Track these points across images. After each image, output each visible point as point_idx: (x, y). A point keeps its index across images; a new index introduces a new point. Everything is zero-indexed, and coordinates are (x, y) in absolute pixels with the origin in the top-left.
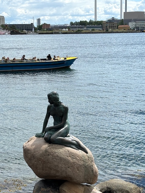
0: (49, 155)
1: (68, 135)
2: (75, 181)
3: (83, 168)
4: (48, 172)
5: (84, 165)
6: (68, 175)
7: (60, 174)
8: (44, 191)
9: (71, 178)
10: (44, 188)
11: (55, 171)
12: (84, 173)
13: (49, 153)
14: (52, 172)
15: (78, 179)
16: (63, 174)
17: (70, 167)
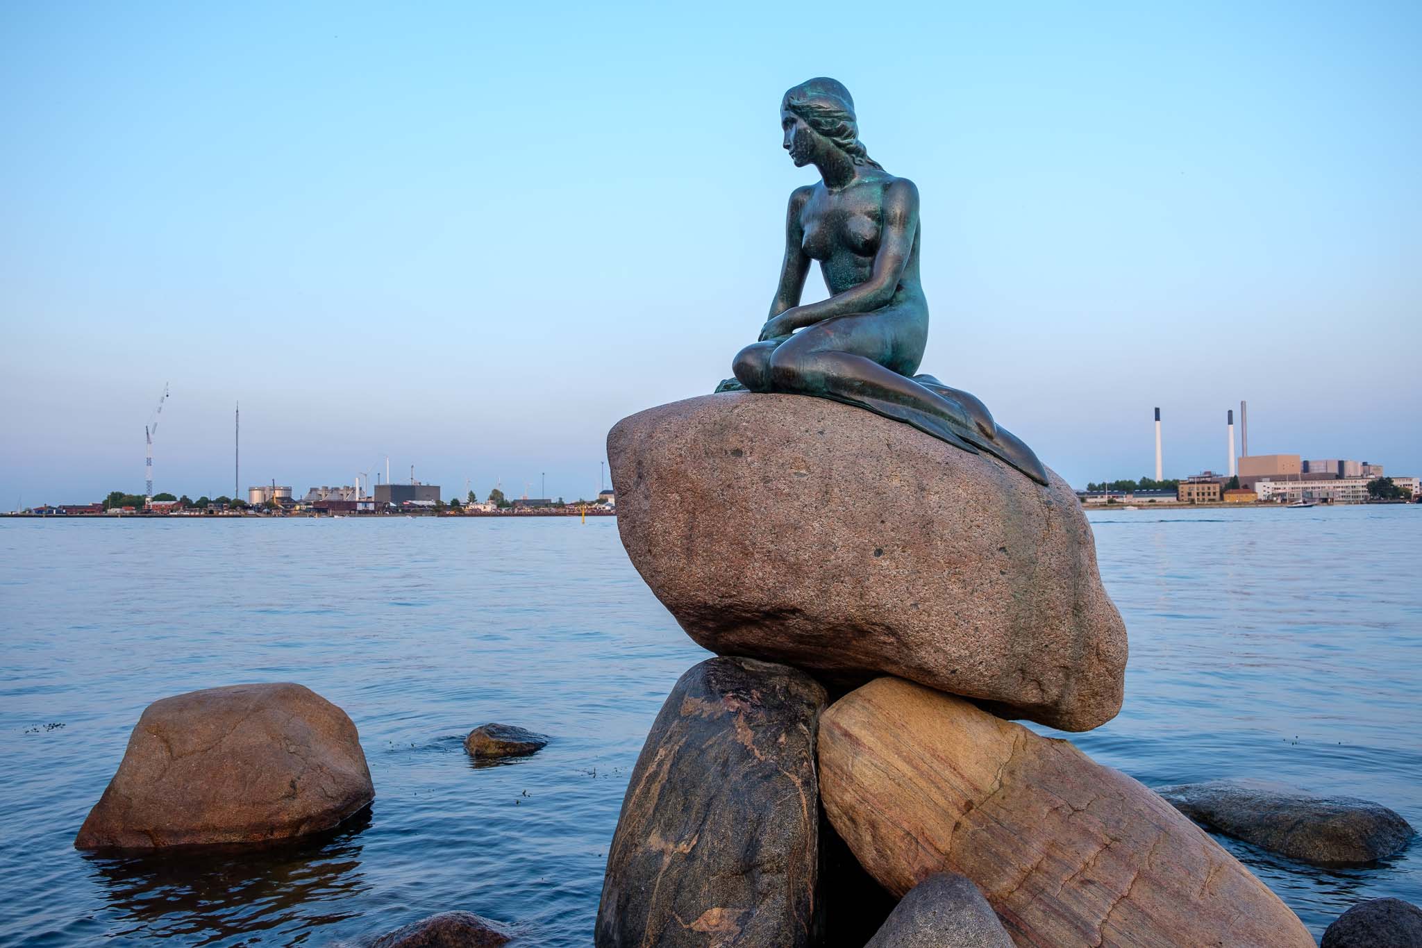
0: (738, 453)
3: (1003, 573)
4: (726, 570)
5: (1007, 548)
6: (873, 610)
7: (812, 594)
8: (697, 716)
9: (899, 639)
10: (698, 701)
11: (774, 568)
12: (1007, 610)
13: (742, 442)
14: (755, 576)
15: (951, 652)
16: (837, 598)
17: (896, 547)
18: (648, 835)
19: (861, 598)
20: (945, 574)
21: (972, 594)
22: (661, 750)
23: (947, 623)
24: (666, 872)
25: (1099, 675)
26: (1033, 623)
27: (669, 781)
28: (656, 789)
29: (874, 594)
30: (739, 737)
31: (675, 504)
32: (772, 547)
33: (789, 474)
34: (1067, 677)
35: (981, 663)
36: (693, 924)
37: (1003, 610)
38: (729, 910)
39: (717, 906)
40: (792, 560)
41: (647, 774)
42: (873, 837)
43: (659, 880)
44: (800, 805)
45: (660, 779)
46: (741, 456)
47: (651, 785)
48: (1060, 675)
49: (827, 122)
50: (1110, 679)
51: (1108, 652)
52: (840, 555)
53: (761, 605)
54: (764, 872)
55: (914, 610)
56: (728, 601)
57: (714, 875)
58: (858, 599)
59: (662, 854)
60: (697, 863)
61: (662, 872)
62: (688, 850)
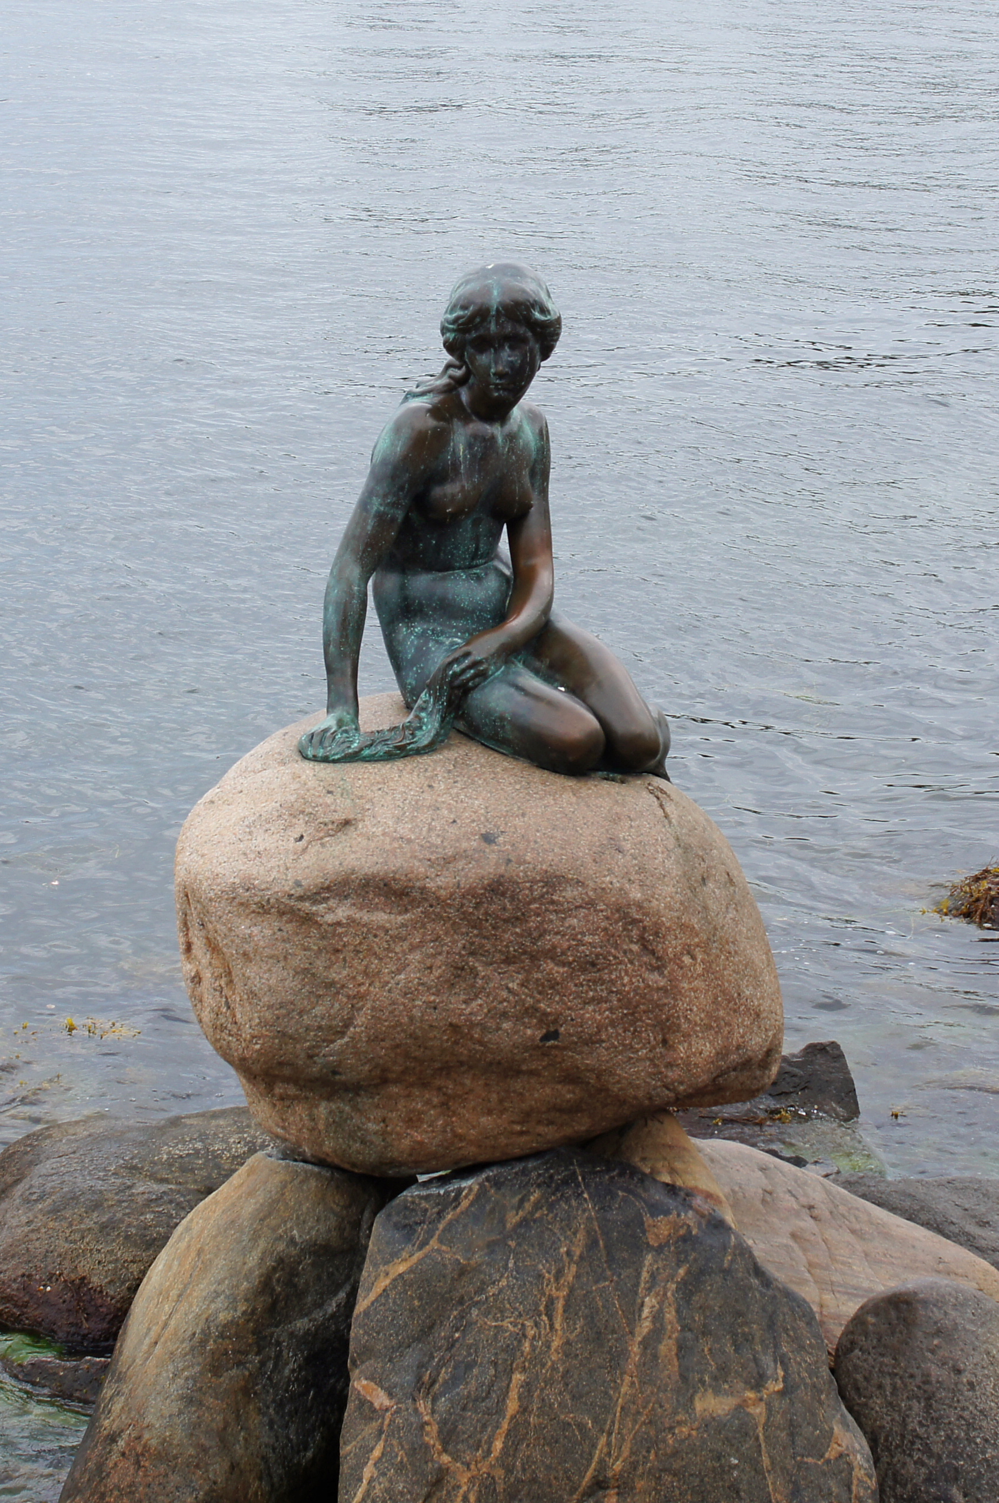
8: (685, 1235)
22: (647, 1299)
24: (766, 1423)
27: (685, 1328)
41: (640, 1339)
43: (761, 1437)
45: (668, 1333)
47: (655, 1348)
59: (740, 1407)
60: (801, 1392)
61: (760, 1429)
62: (780, 1386)
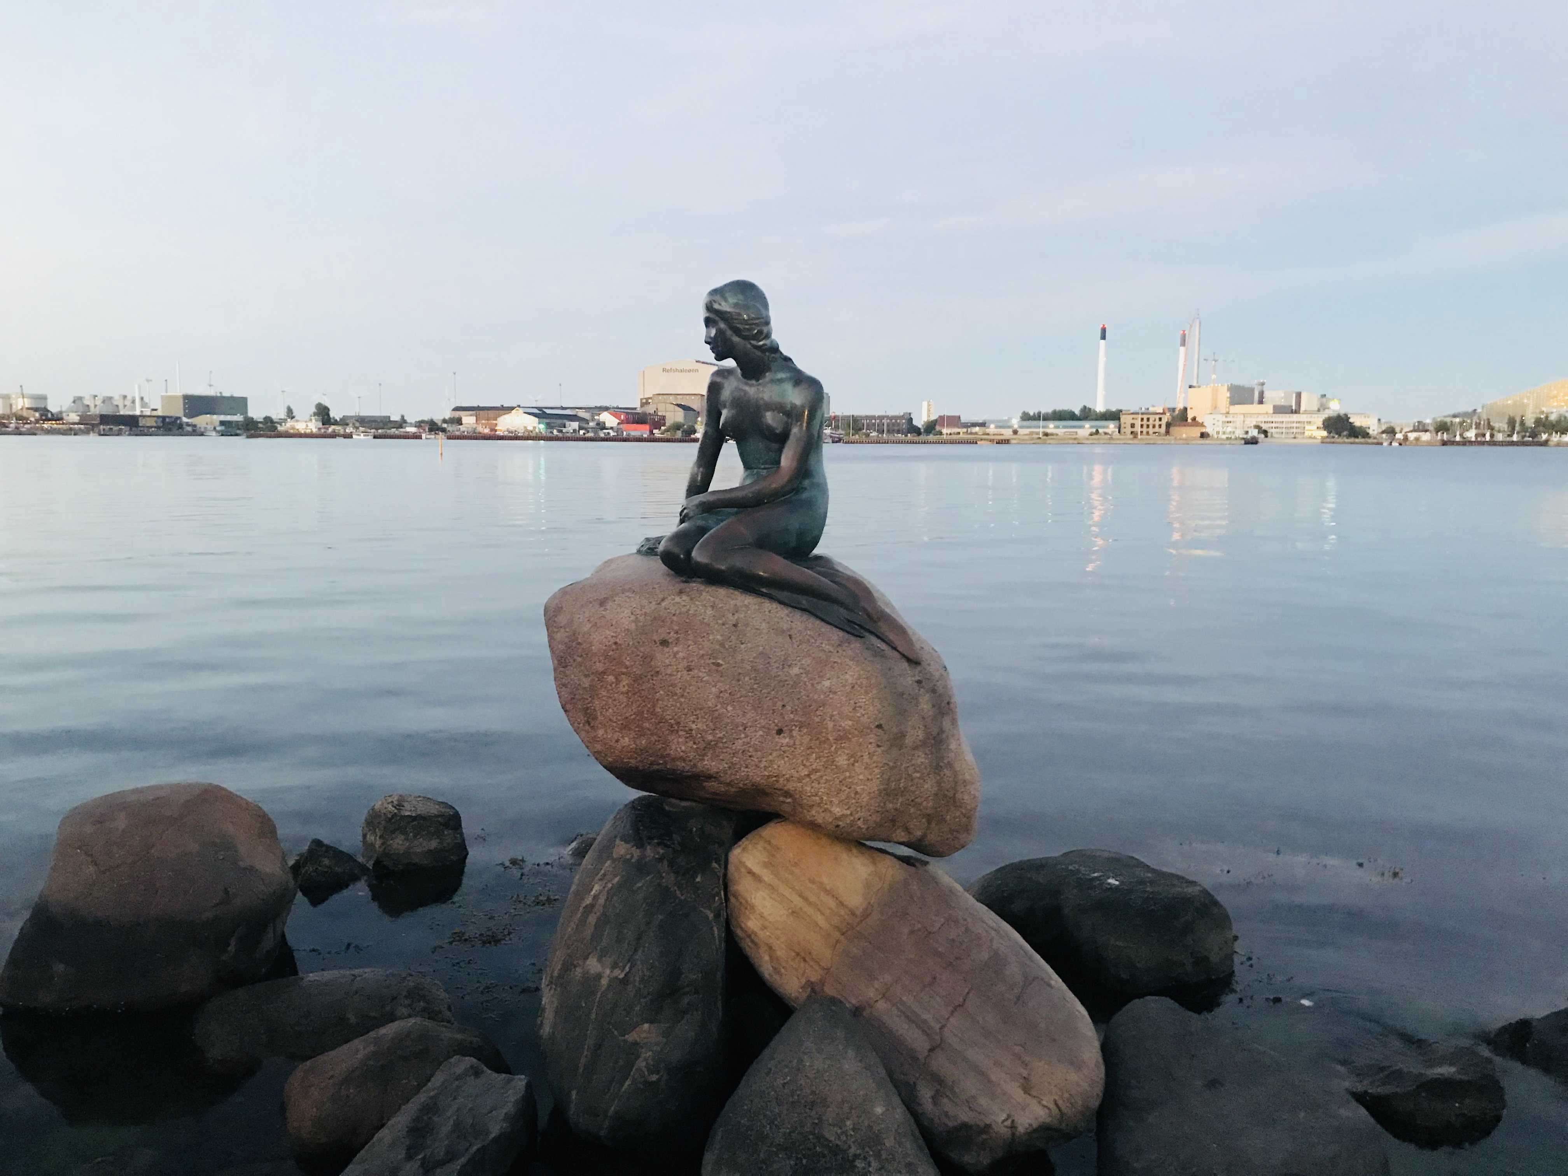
0: (664, 643)
1: (817, 551)
2: (819, 817)
3: (878, 746)
4: (654, 744)
5: (883, 726)
6: (774, 779)
7: (726, 766)
8: (628, 859)
9: (795, 799)
10: (629, 846)
11: (695, 743)
12: (881, 776)
13: (669, 633)
14: (678, 749)
15: (835, 812)
16: (746, 770)
17: (794, 728)
18: (586, 958)
19: (765, 770)
20: (833, 749)
21: (853, 765)
22: (596, 885)
23: (833, 789)
24: (603, 992)
25: (955, 818)
26: (902, 785)
27: (604, 914)
28: (592, 919)
29: (776, 767)
30: (664, 881)
31: (611, 685)
32: (694, 726)
33: (708, 664)
34: (929, 822)
35: (859, 819)
36: (627, 1036)
37: (878, 776)
38: (656, 1025)
39: (647, 1023)
40: (710, 738)
41: (584, 905)
42: (771, 957)
43: (597, 999)
44: (713, 934)
45: (595, 910)
46: (667, 647)
47: (588, 915)
48: (924, 820)
49: (744, 328)
50: (964, 820)
51: (963, 799)
52: (749, 734)
53: (683, 771)
54: (685, 994)
55: (808, 779)
56: (656, 767)
57: (645, 997)
58: (762, 770)
59: (599, 976)
60: (630, 987)
61: (599, 993)
62: (622, 976)
